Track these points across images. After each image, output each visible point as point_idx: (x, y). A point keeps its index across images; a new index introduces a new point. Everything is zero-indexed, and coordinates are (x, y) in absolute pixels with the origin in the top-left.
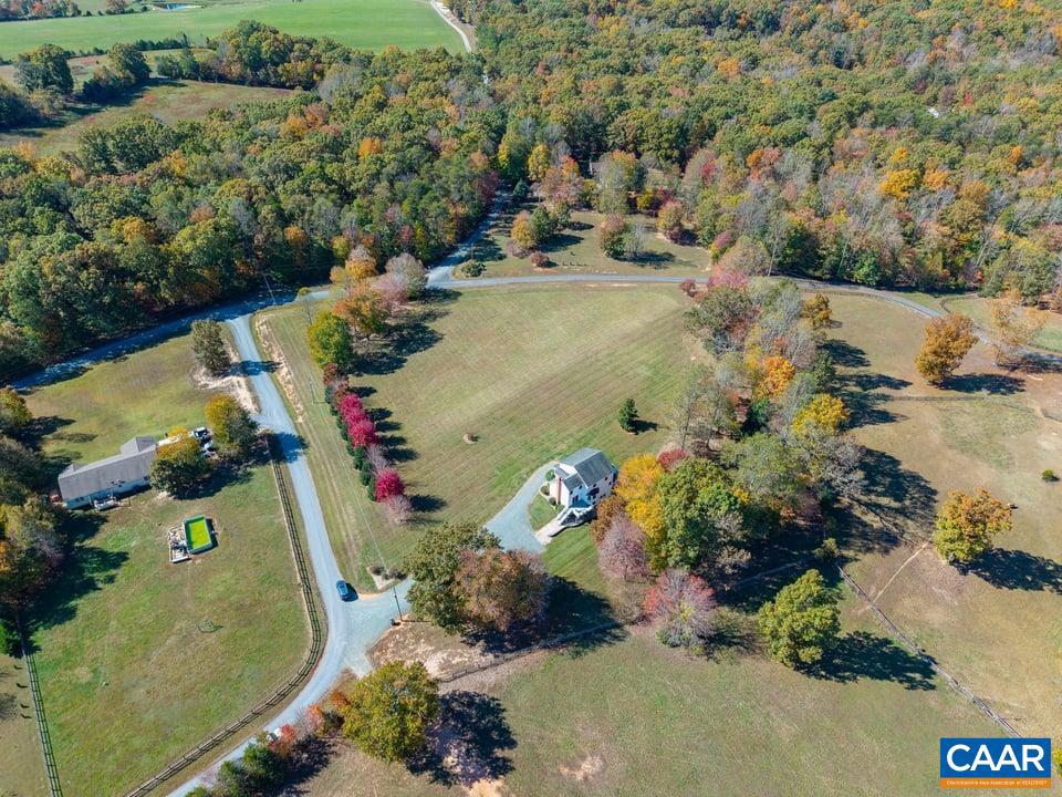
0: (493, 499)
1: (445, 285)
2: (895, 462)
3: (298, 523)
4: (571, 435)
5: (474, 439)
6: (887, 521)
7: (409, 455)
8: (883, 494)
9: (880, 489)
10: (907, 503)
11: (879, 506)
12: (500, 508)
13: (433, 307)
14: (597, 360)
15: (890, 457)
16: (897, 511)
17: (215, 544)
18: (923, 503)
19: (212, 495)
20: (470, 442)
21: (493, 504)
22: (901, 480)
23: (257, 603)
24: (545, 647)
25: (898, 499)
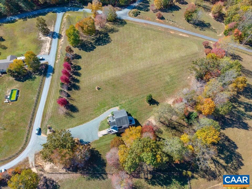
0: (93, 114)
1: (124, 18)
2: (236, 147)
3: (38, 101)
4: (128, 98)
5: (99, 89)
6: (218, 169)
7: (77, 88)
8: (223, 159)
9: (223, 156)
10: (229, 165)
11: (218, 162)
12: (93, 118)
13: (115, 27)
14: (154, 69)
15: (235, 145)
16: (224, 167)
17: (16, 100)
18: (235, 167)
19: (23, 81)
20: (97, 90)
21: (92, 116)
22: (233, 155)
23: (17, 125)
24: (81, 173)
25: (227, 162)
